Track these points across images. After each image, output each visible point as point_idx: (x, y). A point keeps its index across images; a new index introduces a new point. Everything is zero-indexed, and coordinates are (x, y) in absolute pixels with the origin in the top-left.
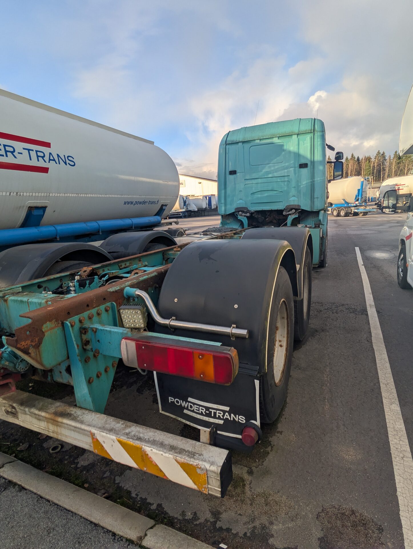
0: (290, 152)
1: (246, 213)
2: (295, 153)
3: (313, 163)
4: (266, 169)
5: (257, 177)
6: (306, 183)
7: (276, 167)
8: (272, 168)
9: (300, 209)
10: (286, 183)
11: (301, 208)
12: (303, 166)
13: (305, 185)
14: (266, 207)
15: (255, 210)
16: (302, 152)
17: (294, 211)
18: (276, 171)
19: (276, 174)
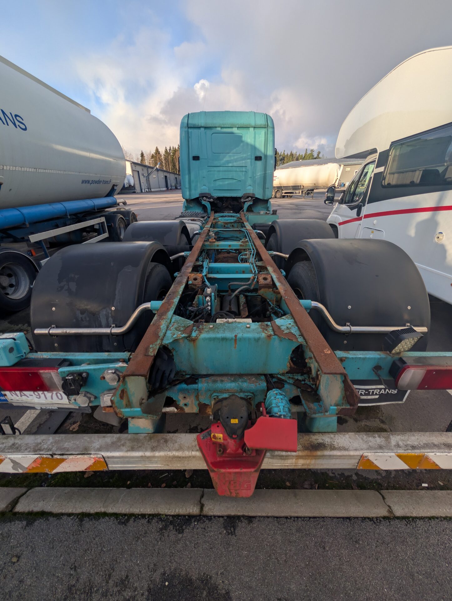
0: (247, 144)
1: (210, 198)
2: (251, 145)
3: (266, 156)
4: (227, 158)
5: (218, 165)
6: (260, 175)
7: (236, 157)
8: (232, 158)
9: (254, 197)
10: (244, 173)
11: (256, 196)
12: (258, 158)
13: (259, 177)
14: (227, 194)
15: (217, 196)
16: (257, 145)
17: (250, 198)
18: (236, 160)
19: (235, 164)
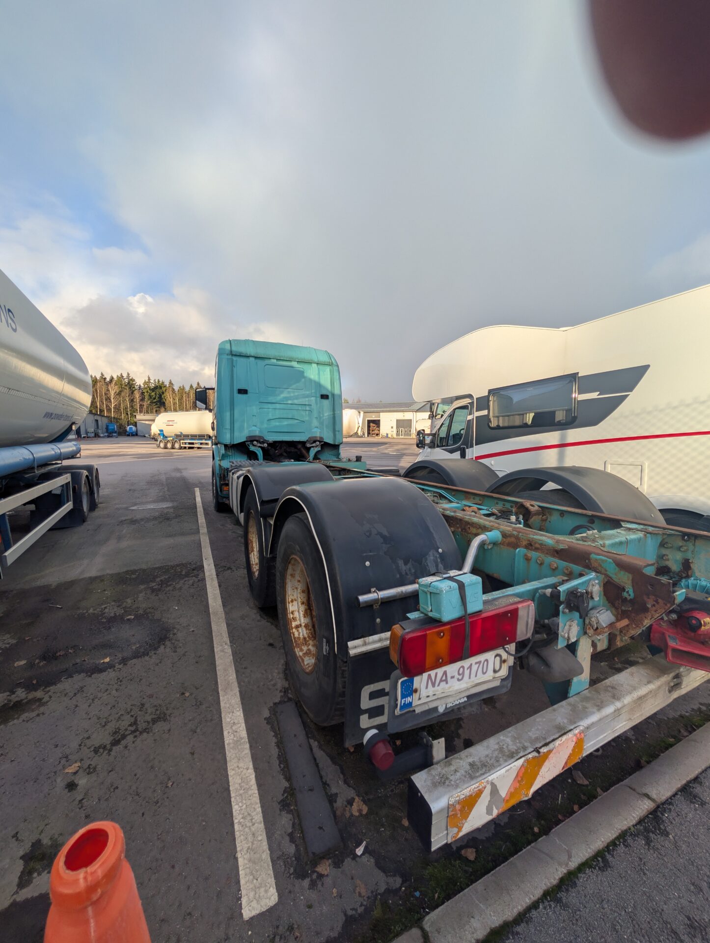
0: (310, 380)
1: (263, 443)
2: (315, 382)
3: (333, 395)
4: (286, 394)
5: (274, 401)
6: (328, 415)
7: (296, 394)
8: (292, 395)
9: (322, 442)
10: (307, 412)
11: (325, 441)
12: (324, 397)
13: (327, 417)
15: (273, 440)
16: (323, 382)
17: (317, 443)
18: (297, 398)
19: (296, 402)
